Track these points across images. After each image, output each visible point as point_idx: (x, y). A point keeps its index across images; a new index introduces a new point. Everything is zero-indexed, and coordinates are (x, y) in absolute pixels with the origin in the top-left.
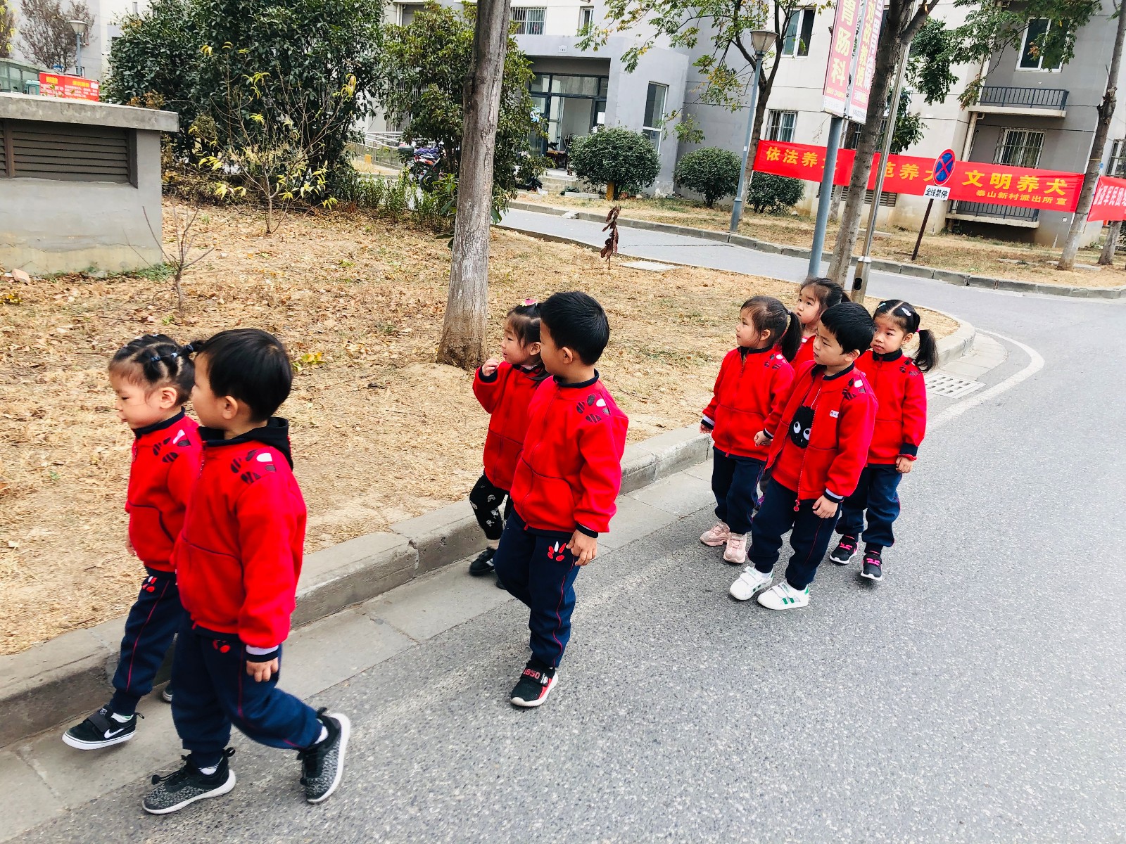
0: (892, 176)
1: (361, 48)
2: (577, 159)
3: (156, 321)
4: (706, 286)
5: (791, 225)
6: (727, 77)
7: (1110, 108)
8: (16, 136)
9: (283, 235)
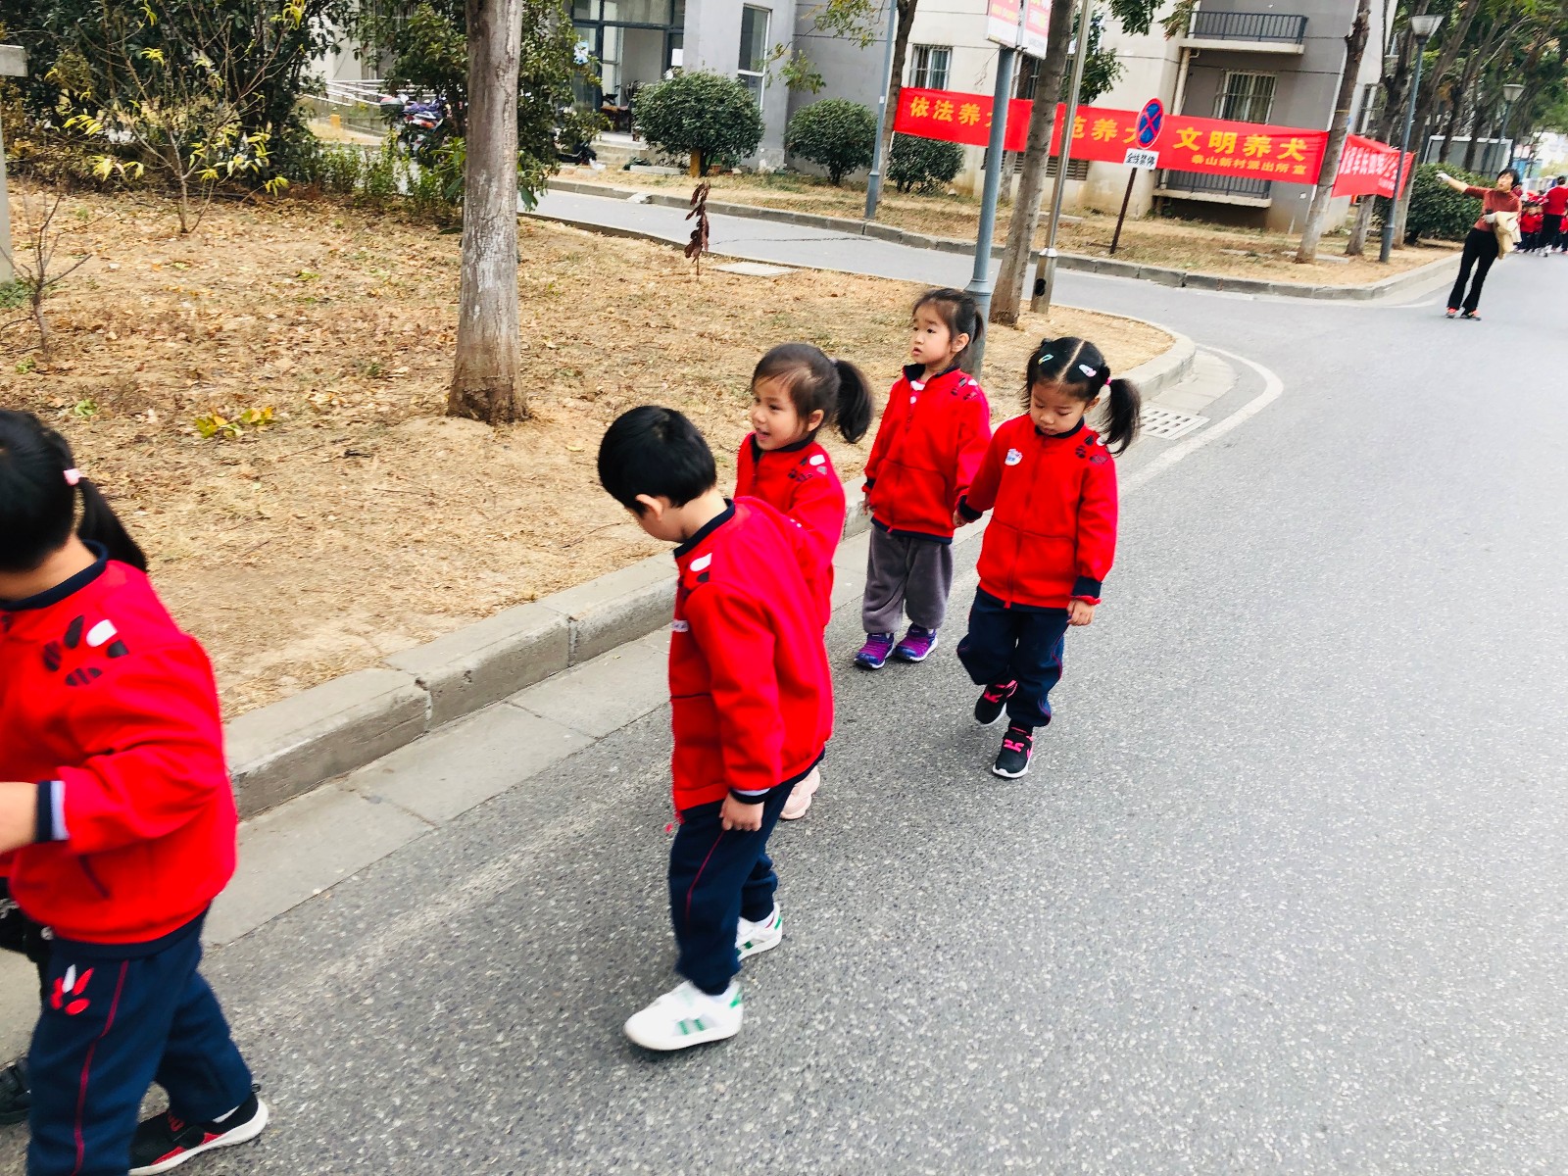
0: (1081, 136)
2: (645, 118)
4: (835, 296)
5: (948, 209)
7: (1361, 39)
9: (208, 236)
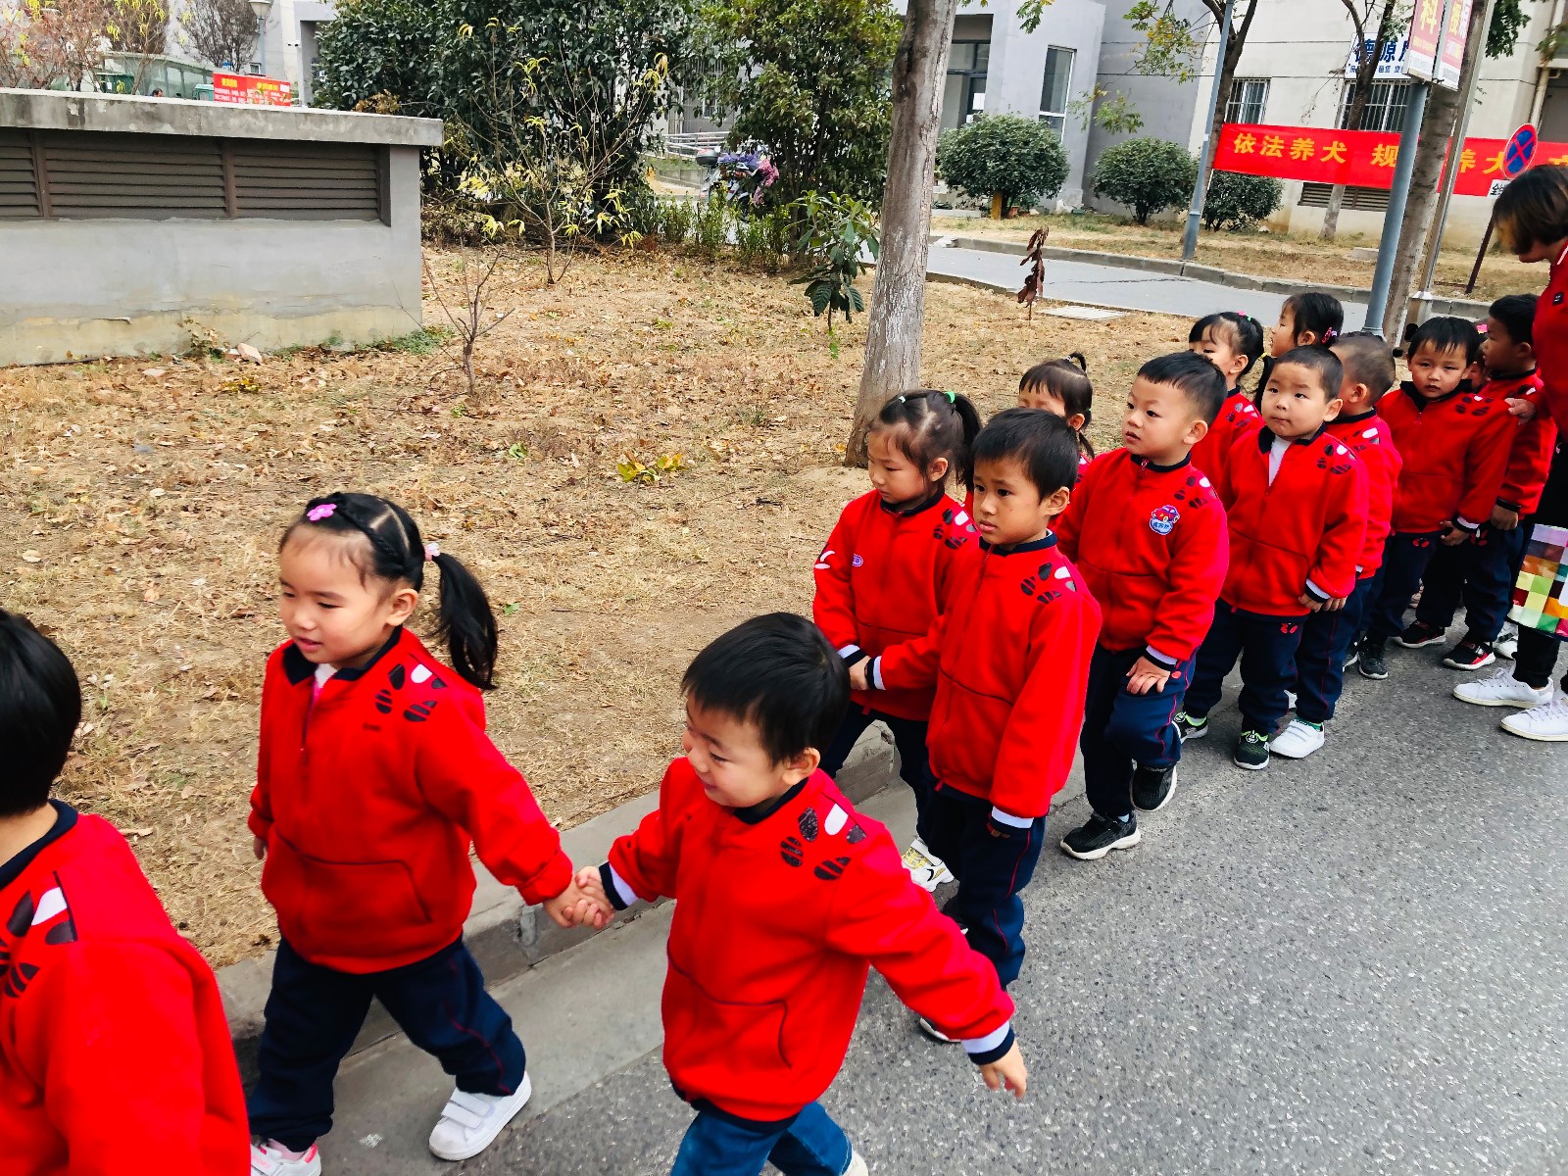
1: (663, 16)
2: (948, 161)
3: (441, 412)
4: (1177, 341)
5: (1267, 247)
6: (1175, 32)
8: (238, 161)
9: (572, 286)
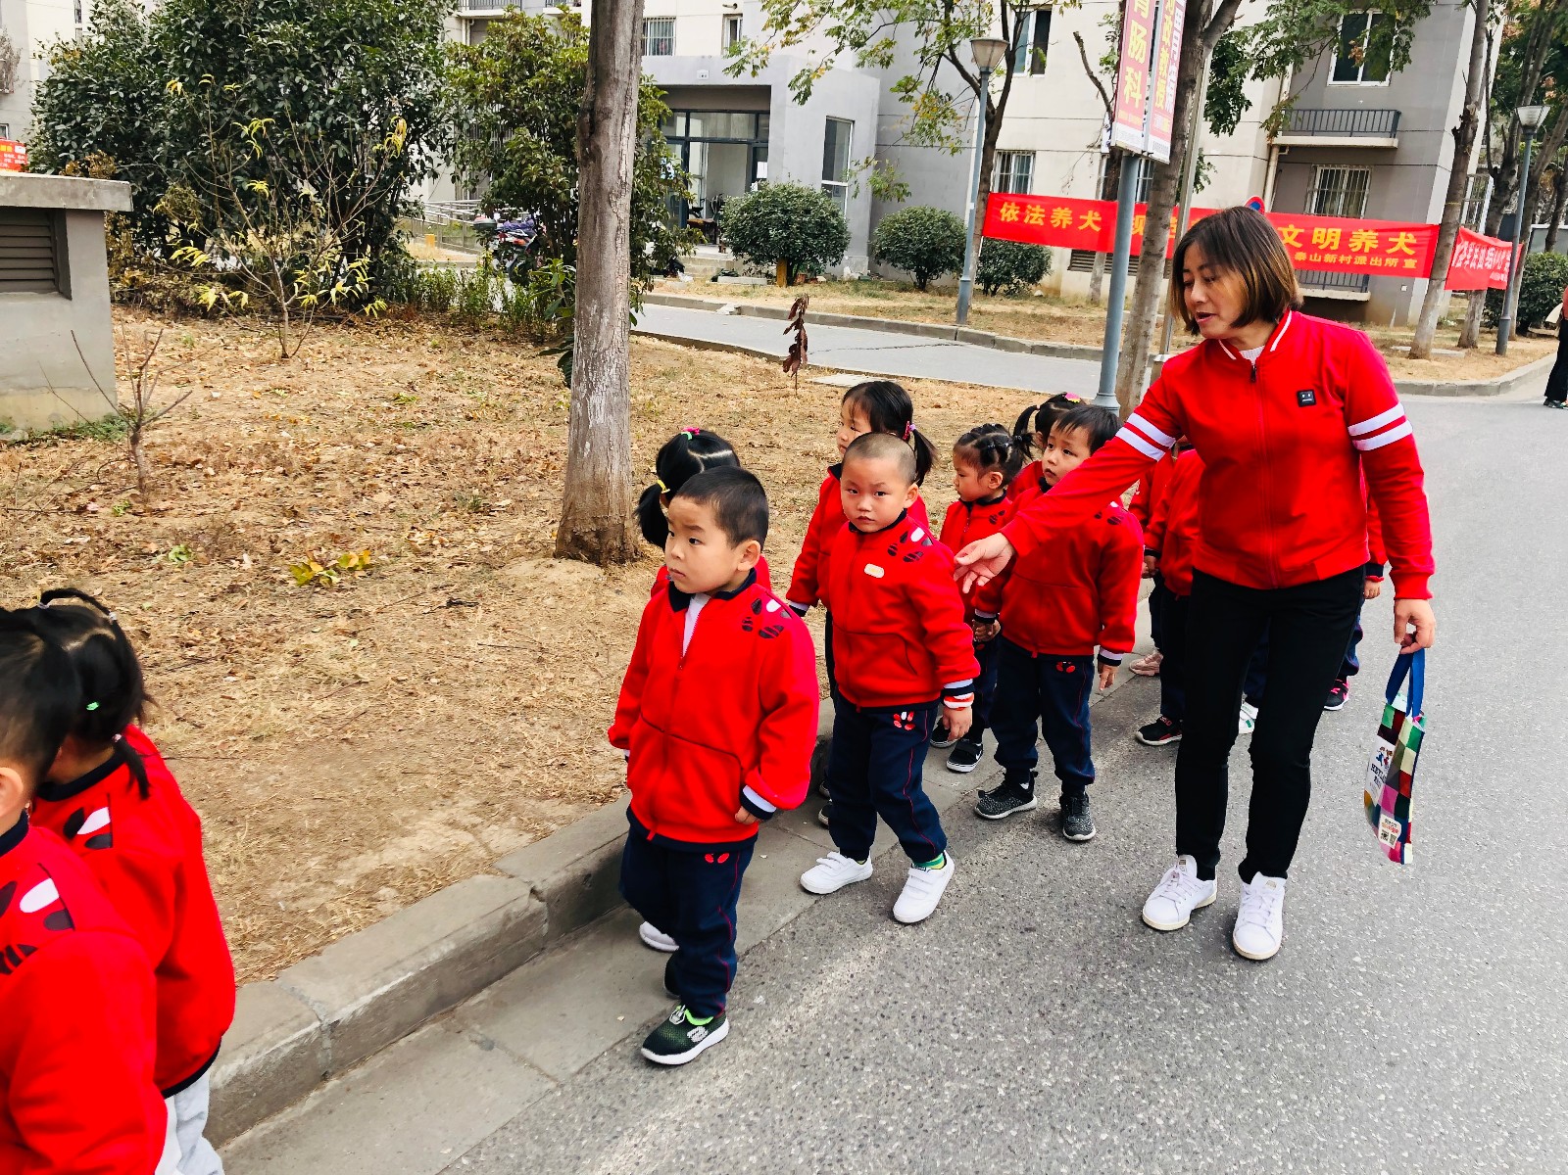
1: (412, 78)
2: (732, 230)
3: (100, 510)
5: (1038, 311)
6: (938, 107)
7: (1470, 131)
9: (308, 360)
